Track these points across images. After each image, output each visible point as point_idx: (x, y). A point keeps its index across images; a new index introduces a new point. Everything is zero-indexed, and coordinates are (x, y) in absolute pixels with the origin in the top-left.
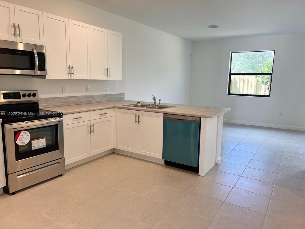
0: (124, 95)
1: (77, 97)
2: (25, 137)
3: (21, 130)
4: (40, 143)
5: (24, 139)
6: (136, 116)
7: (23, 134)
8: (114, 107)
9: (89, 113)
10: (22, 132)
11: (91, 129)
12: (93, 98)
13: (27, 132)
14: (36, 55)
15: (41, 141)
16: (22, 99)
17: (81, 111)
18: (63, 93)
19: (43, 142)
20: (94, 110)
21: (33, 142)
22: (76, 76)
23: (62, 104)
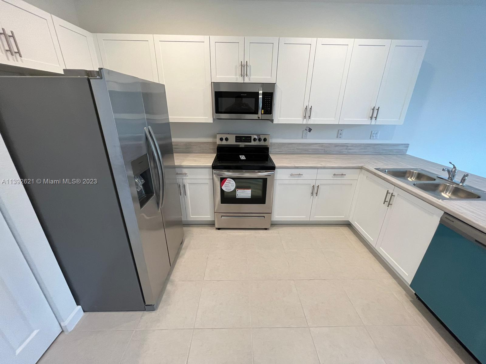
0: (408, 147)
1: (322, 145)
2: (230, 185)
3: (227, 178)
4: (246, 193)
5: (230, 186)
6: (388, 193)
7: (228, 181)
8: (362, 167)
9: (316, 170)
10: (228, 179)
11: (315, 191)
12: (345, 148)
13: (232, 180)
14: (261, 97)
15: (246, 191)
16: (253, 143)
17: (302, 166)
18: (302, 138)
19: (248, 192)
20: (324, 168)
21: (238, 191)
22: (314, 120)
23: (299, 151)
